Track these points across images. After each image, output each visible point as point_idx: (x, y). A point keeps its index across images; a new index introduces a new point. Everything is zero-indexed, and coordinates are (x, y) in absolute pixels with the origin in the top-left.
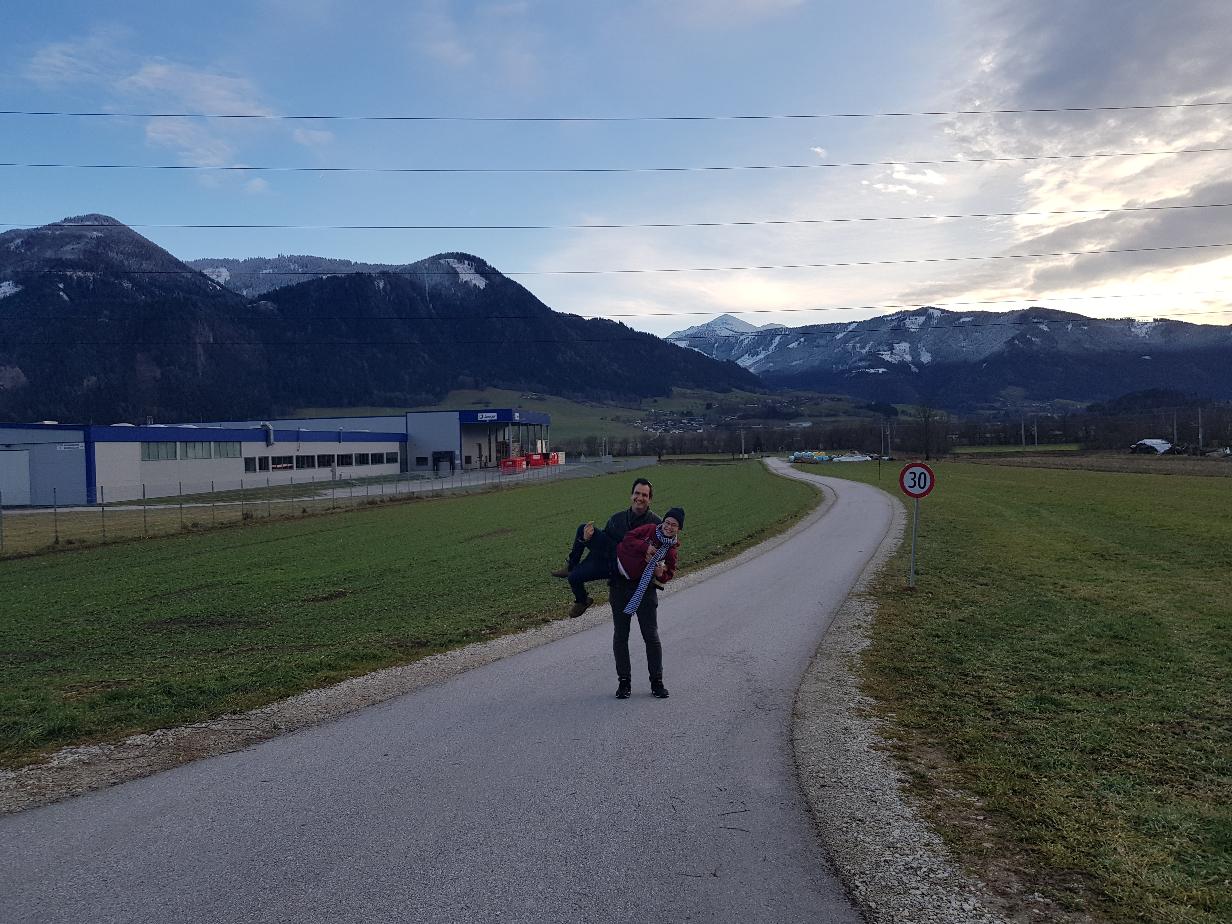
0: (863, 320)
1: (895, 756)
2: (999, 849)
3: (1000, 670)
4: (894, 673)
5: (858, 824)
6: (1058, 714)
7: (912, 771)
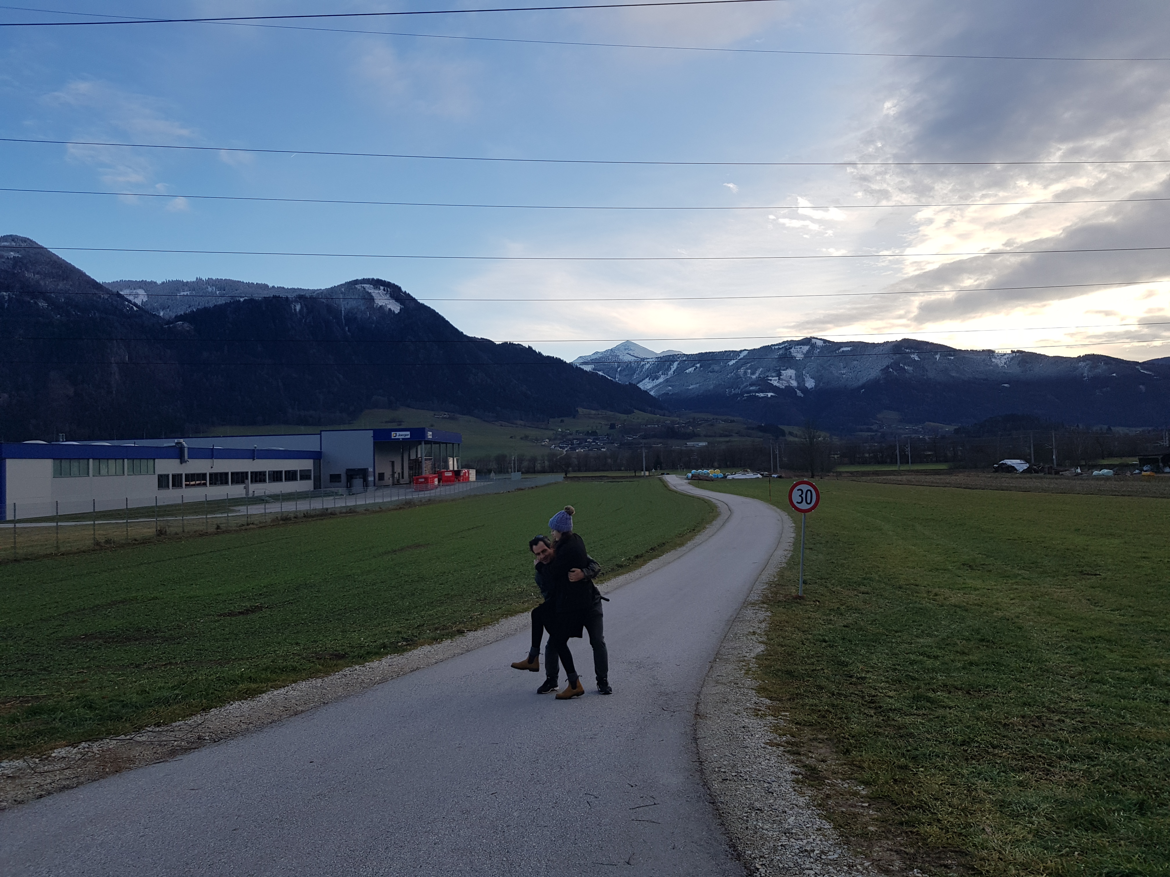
0: (753, 348)
1: (789, 751)
2: (883, 832)
3: (881, 672)
4: (787, 676)
5: (757, 813)
6: (932, 710)
7: (804, 764)
